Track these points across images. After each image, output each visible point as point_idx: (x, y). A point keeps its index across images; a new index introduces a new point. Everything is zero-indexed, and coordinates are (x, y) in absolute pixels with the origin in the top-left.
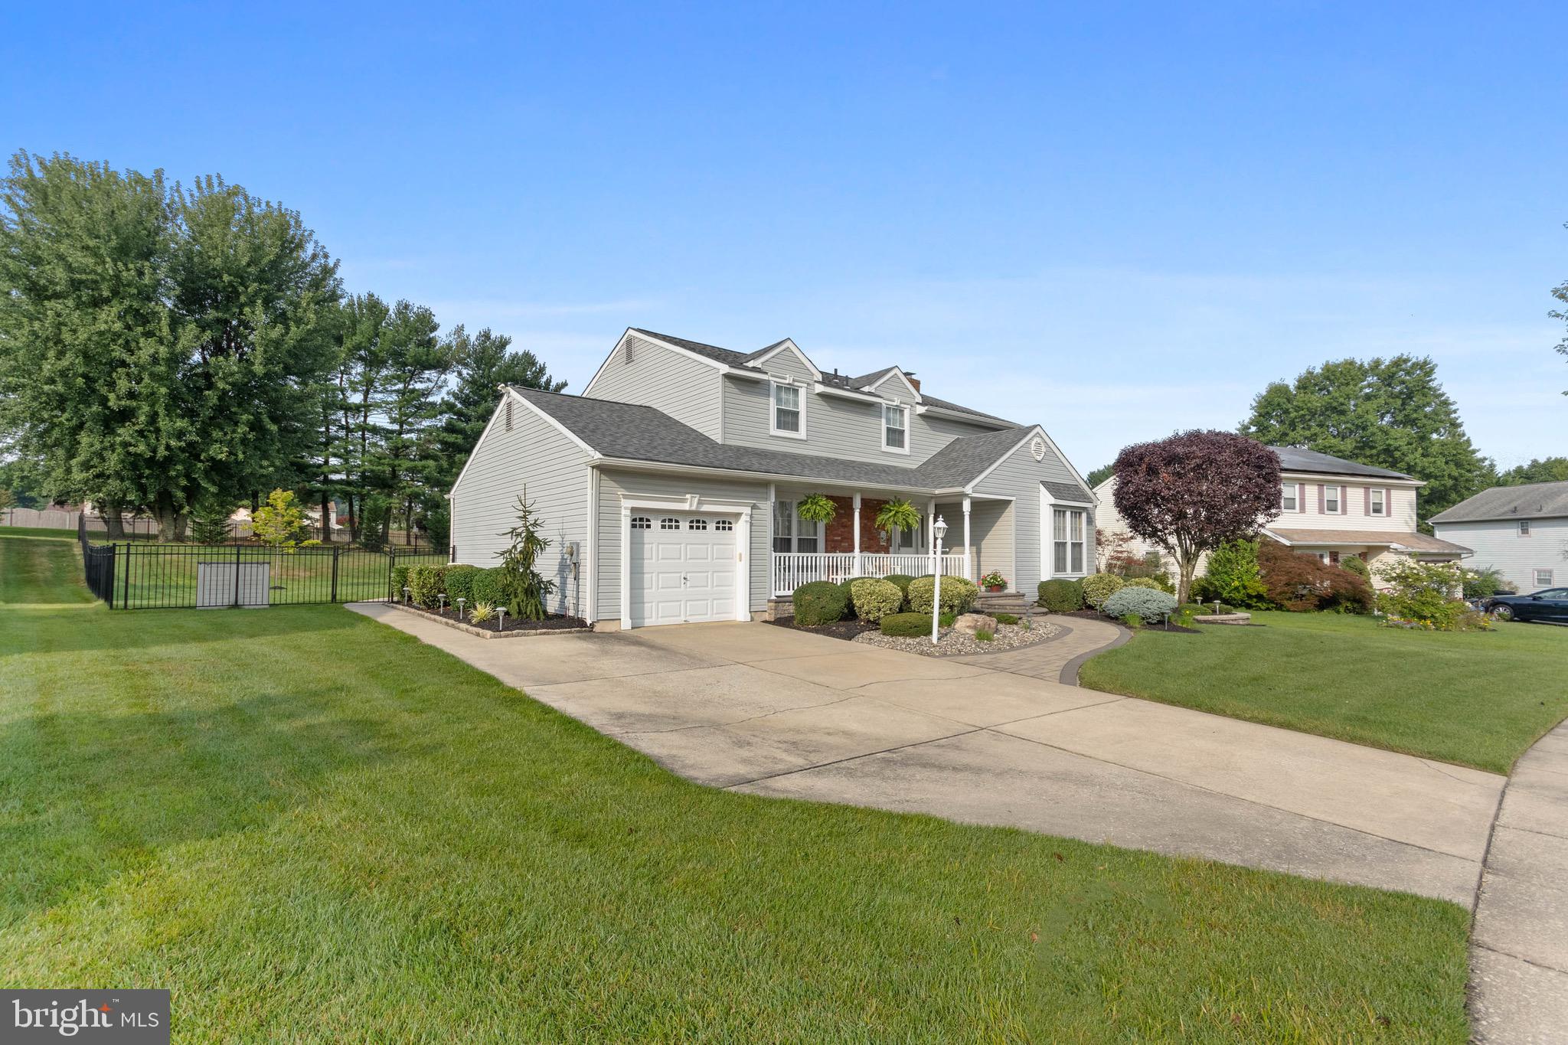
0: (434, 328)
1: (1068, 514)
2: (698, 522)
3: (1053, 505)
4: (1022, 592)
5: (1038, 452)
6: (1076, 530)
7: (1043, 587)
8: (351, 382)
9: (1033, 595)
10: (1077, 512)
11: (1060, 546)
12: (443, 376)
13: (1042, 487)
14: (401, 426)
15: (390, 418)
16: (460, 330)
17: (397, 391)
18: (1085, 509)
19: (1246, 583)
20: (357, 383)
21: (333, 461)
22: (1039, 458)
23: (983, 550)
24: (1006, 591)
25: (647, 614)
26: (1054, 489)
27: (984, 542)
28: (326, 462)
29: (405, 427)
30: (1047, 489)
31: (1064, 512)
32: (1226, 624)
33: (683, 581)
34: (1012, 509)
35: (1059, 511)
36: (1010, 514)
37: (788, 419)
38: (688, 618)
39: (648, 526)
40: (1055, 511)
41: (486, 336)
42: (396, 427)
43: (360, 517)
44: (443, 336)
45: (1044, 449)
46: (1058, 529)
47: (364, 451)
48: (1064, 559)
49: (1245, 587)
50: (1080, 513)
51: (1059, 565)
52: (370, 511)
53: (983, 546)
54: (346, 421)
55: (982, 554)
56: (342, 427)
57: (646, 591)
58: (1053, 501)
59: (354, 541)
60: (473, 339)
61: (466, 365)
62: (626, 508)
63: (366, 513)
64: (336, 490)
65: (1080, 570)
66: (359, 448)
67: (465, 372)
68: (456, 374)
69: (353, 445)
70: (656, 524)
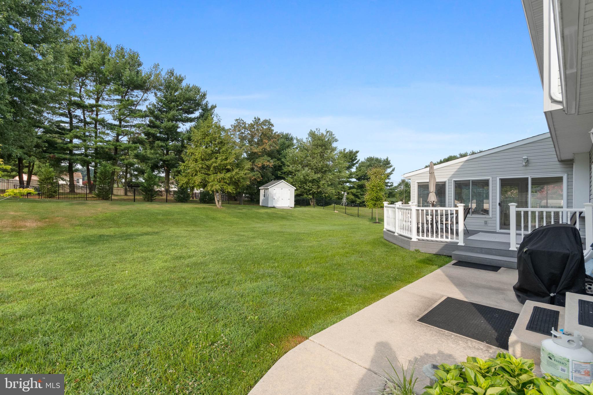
0: (140, 65)
8: (87, 91)
12: (146, 95)
14: (120, 123)
15: (114, 117)
16: (156, 66)
17: (117, 100)
20: (91, 92)
21: (76, 141)
28: (71, 142)
29: (123, 123)
41: (172, 73)
42: (117, 123)
43: (94, 177)
44: (145, 69)
47: (96, 137)
52: (101, 173)
54: (84, 117)
56: (81, 121)
59: (90, 192)
60: (163, 74)
61: (160, 90)
63: (98, 175)
64: (77, 159)
66: (93, 135)
67: (159, 94)
68: (153, 94)
69: (89, 132)
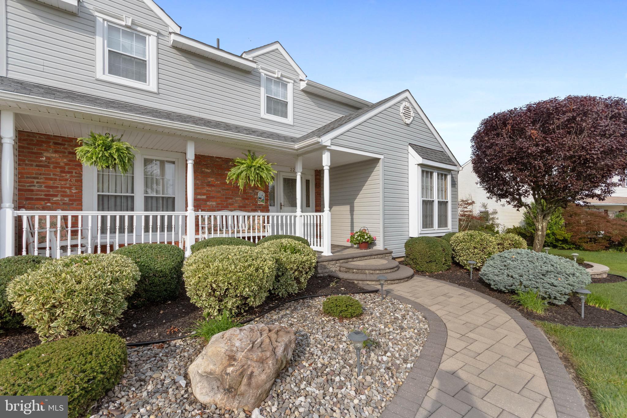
1: (435, 175)
3: (421, 165)
4: (390, 248)
5: (407, 115)
6: (442, 190)
7: (411, 243)
9: (400, 251)
10: (443, 174)
11: (427, 204)
13: (410, 149)
18: (449, 171)
19: (555, 232)
22: (408, 121)
23: (355, 209)
24: (375, 248)
26: (421, 151)
27: (356, 201)
30: (416, 150)
31: (432, 173)
34: (380, 168)
35: (427, 171)
36: (379, 171)
40: (423, 171)
45: (412, 114)
46: (426, 189)
48: (432, 216)
49: (554, 234)
50: (446, 175)
51: (427, 222)
53: (355, 204)
55: (355, 213)
58: (420, 160)
65: (446, 225)
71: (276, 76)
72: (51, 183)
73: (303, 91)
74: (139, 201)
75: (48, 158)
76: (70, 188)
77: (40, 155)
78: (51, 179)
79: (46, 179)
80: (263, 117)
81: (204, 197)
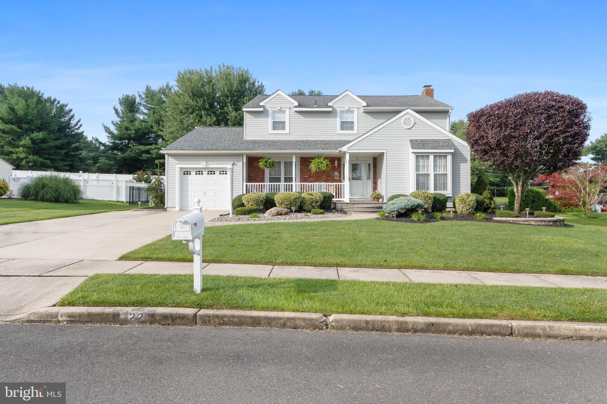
1: (431, 157)
2: (212, 172)
3: (414, 153)
5: (406, 123)
6: (440, 166)
10: (441, 156)
18: (448, 153)
22: (408, 127)
25: (190, 206)
26: (419, 143)
30: (412, 144)
31: (428, 156)
32: (516, 223)
33: (205, 194)
34: (385, 157)
35: (423, 156)
36: (384, 160)
37: (278, 125)
38: (207, 208)
39: (190, 174)
40: (417, 156)
45: (413, 121)
48: (427, 183)
50: (445, 156)
51: (422, 187)
57: (189, 198)
62: (178, 168)
65: (444, 190)
70: (193, 173)
71: (346, 109)
72: (256, 174)
73: (364, 112)
74: (283, 179)
75: (255, 165)
76: (261, 175)
77: (253, 164)
78: (256, 172)
79: (255, 172)
80: (339, 133)
81: (308, 176)
